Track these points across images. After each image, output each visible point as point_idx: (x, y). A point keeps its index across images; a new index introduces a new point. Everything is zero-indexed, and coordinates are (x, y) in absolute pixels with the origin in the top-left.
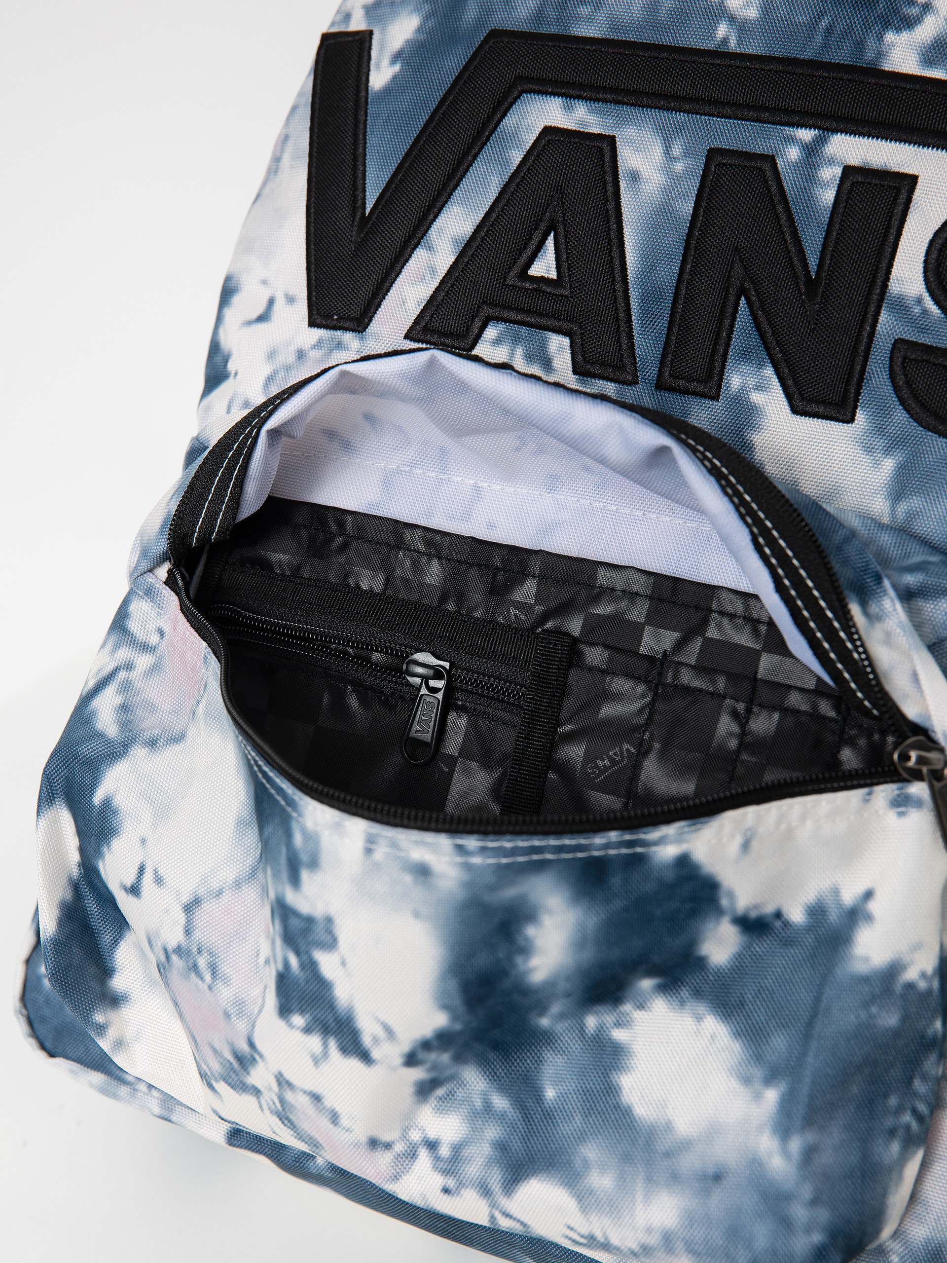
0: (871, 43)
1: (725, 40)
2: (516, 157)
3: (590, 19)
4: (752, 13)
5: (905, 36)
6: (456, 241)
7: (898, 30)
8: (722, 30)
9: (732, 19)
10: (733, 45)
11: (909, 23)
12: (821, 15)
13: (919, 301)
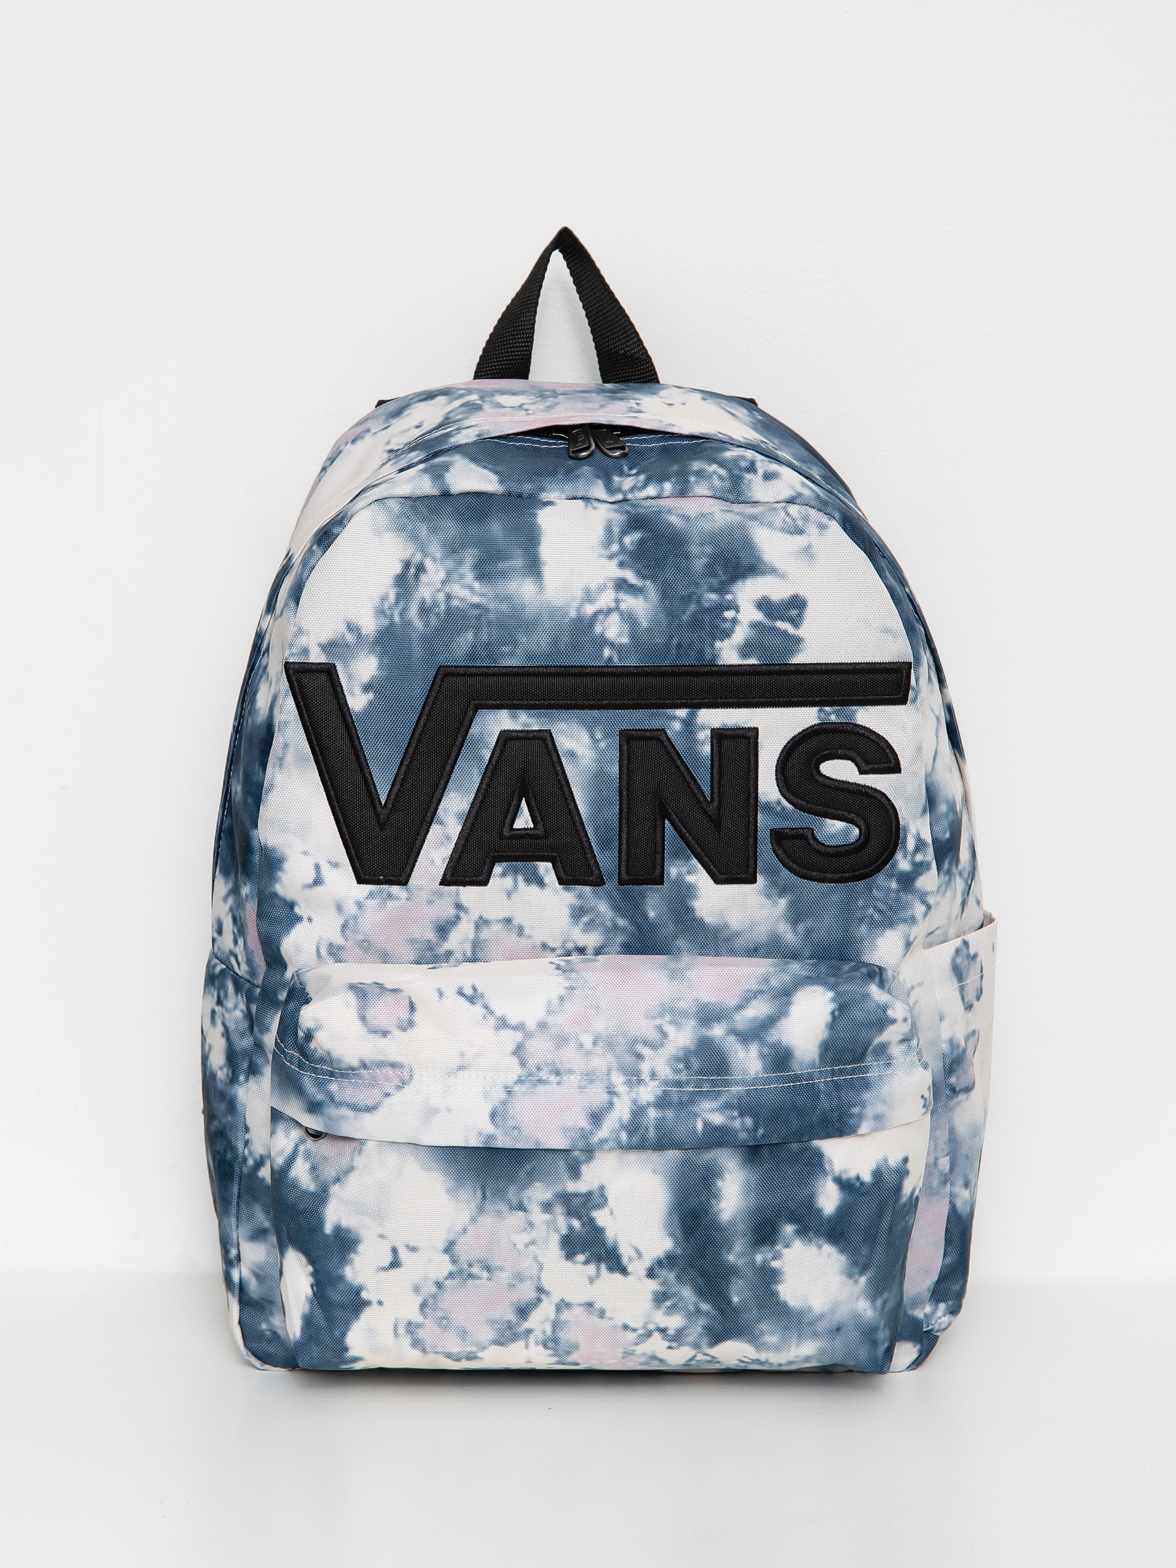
0: (708, 650)
1: (610, 659)
2: (487, 754)
3: (511, 654)
4: (625, 640)
5: (727, 642)
6: (459, 815)
7: (722, 640)
8: (607, 652)
9: (612, 645)
10: (616, 661)
11: (727, 634)
12: (671, 637)
13: (779, 803)
